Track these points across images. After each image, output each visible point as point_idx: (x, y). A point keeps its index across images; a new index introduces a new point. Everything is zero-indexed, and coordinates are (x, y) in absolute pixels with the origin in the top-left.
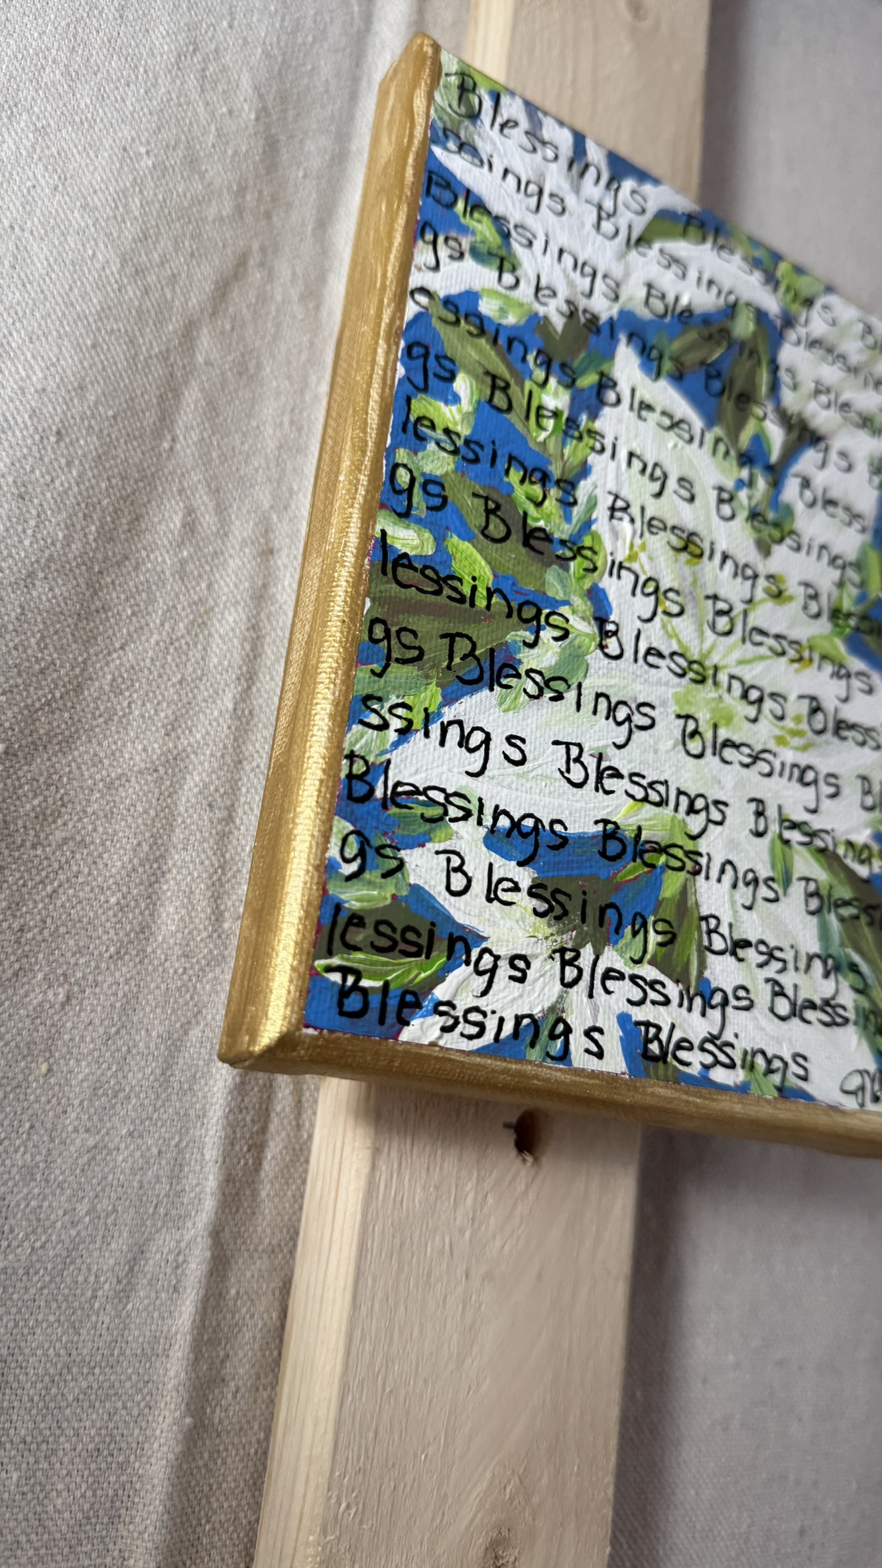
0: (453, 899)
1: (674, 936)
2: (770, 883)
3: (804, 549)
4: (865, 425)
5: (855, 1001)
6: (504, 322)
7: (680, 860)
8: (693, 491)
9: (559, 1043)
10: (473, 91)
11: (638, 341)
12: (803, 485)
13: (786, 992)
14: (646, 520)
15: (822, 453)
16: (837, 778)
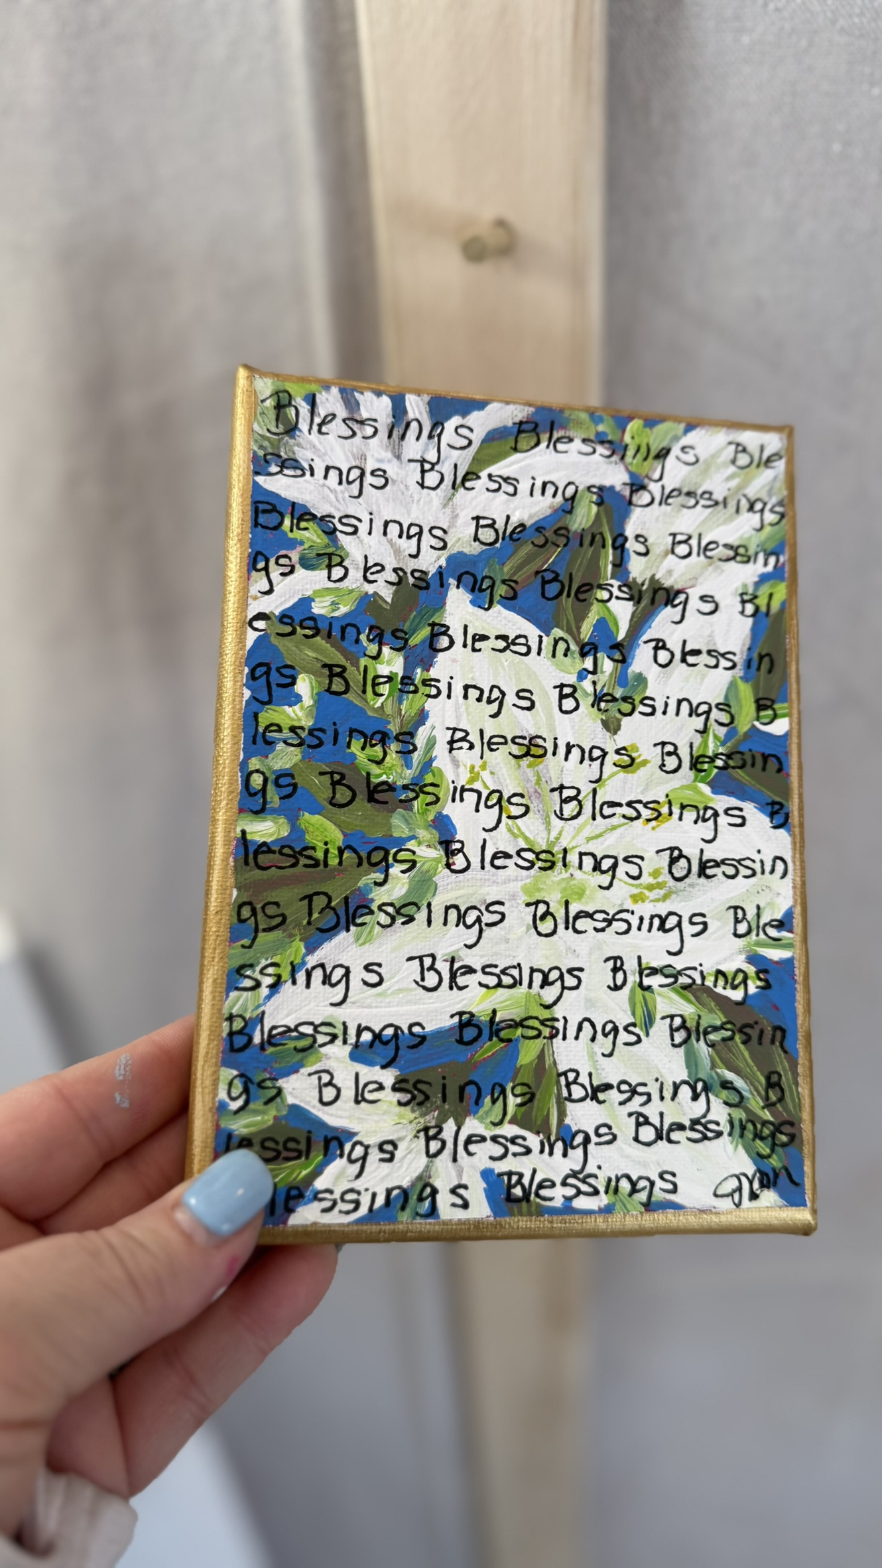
0: (326, 1108)
1: (533, 1096)
2: (631, 1028)
3: (660, 709)
4: (737, 554)
5: (729, 1115)
6: (336, 614)
7: (536, 1029)
8: (533, 698)
9: (427, 1203)
10: (290, 404)
11: (468, 579)
12: (656, 649)
13: (651, 1120)
14: (485, 741)
15: (681, 607)
16: (703, 915)
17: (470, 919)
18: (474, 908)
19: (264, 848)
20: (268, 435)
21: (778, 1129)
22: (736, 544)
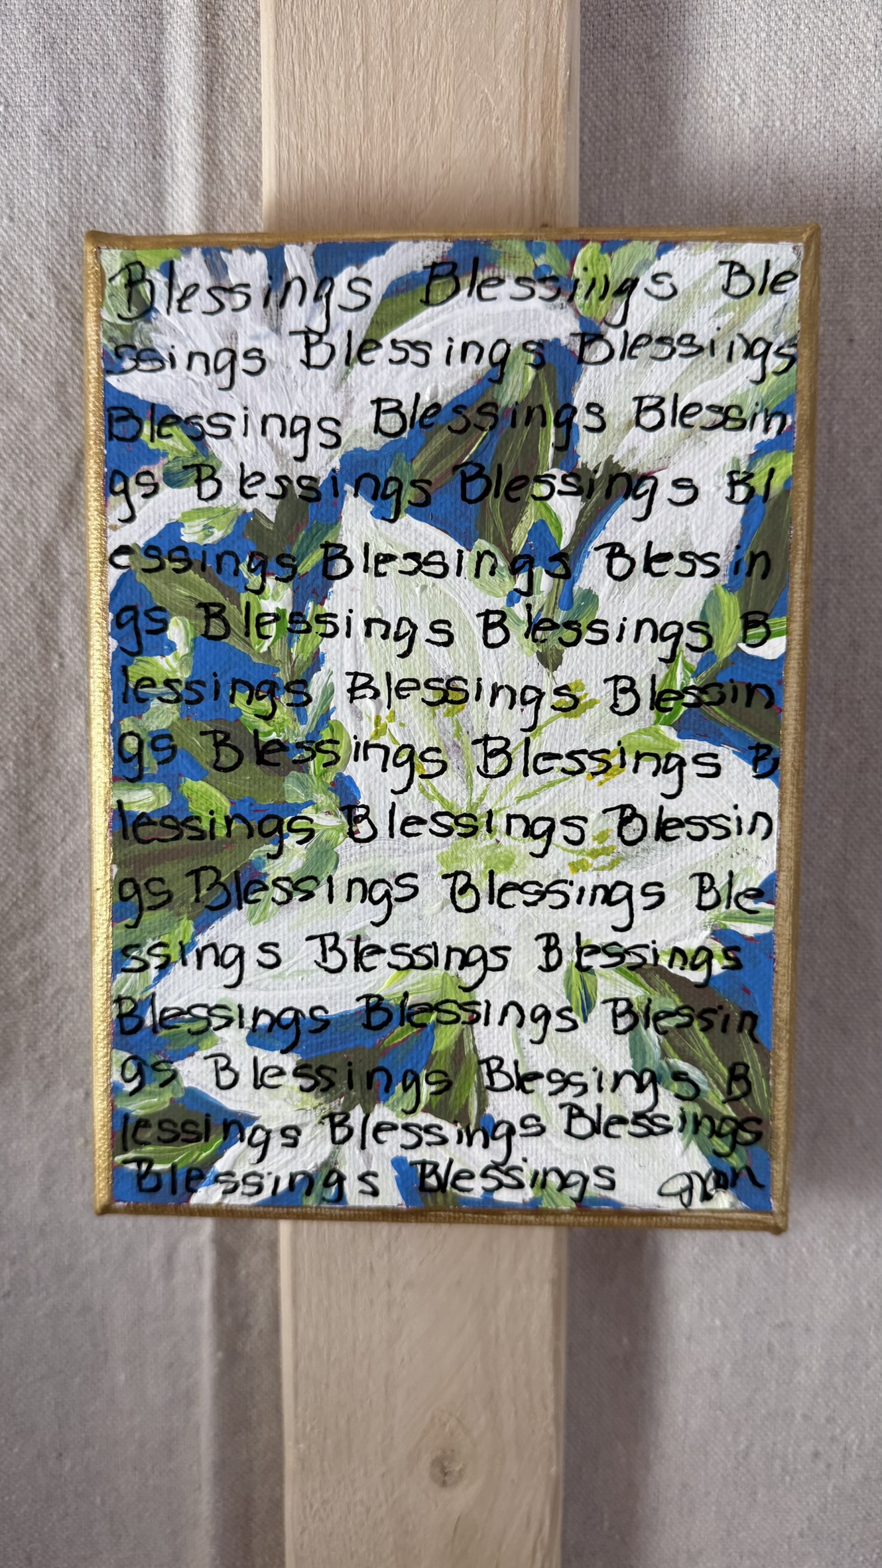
0: (223, 1092)
1: (449, 1085)
2: (566, 1013)
3: (614, 636)
4: (727, 418)
5: (682, 1109)
6: (210, 541)
7: (454, 1013)
8: (451, 630)
9: (334, 1189)
10: (143, 279)
11: (369, 483)
12: (611, 557)
13: (587, 1112)
14: (393, 686)
15: (646, 498)
16: (660, 885)
17: (378, 893)
18: (383, 881)
19: (143, 819)
20: (119, 322)
21: (740, 1125)
22: (725, 404)
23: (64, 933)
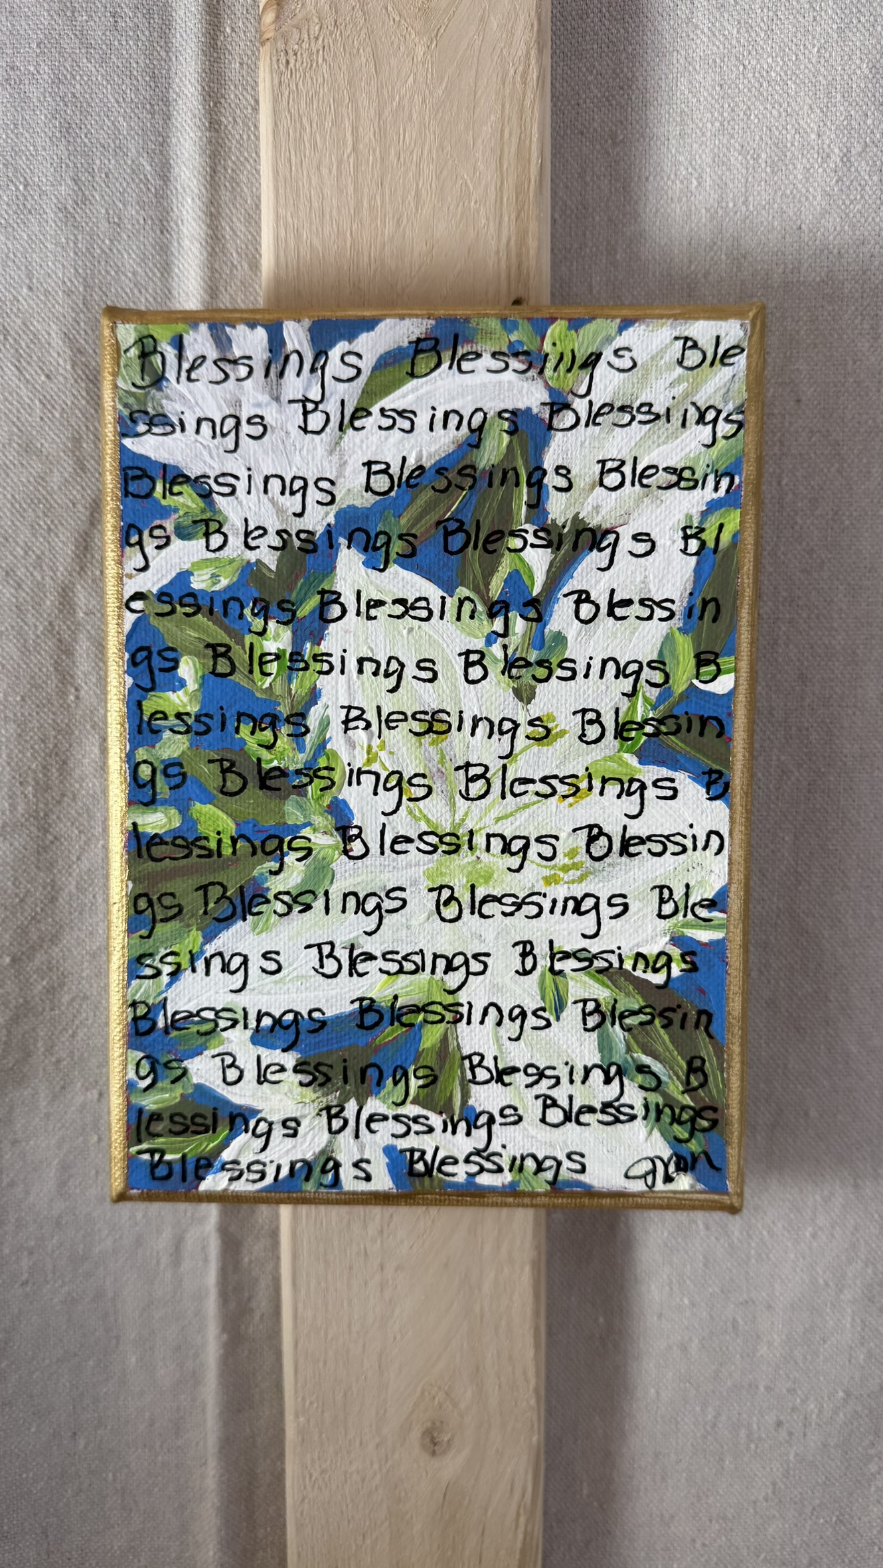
0: (230, 1088)
1: (435, 1079)
2: (540, 1013)
3: (581, 672)
4: (681, 478)
5: (645, 1099)
6: (217, 588)
7: (440, 1014)
8: (436, 668)
9: (330, 1175)
10: (155, 351)
11: (360, 537)
12: (578, 603)
13: (559, 1102)
14: (383, 718)
15: (609, 550)
16: (624, 896)
17: (370, 906)
18: (374, 894)
19: (157, 839)
20: (134, 390)
21: (698, 1113)
22: (679, 467)
23: (79, 944)
